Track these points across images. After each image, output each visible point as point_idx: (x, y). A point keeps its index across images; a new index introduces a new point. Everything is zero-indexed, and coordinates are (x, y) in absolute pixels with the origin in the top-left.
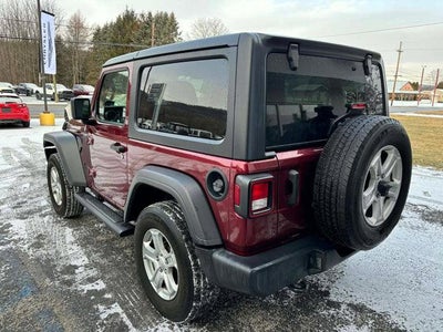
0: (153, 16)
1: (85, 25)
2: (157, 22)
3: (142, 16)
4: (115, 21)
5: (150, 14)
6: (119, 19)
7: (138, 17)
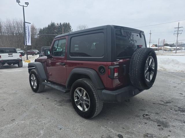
0: (62, 24)
1: (36, 28)
2: (63, 26)
3: (58, 24)
4: (47, 26)
5: (61, 23)
6: (49, 26)
7: (56, 25)
